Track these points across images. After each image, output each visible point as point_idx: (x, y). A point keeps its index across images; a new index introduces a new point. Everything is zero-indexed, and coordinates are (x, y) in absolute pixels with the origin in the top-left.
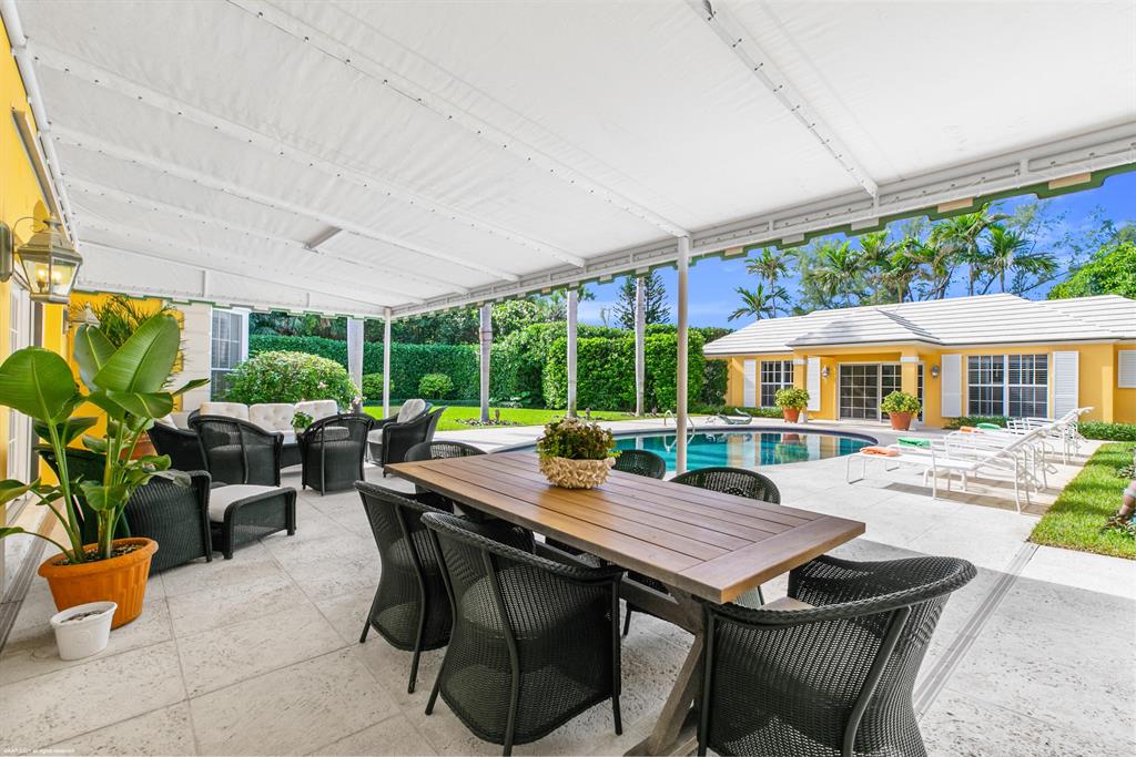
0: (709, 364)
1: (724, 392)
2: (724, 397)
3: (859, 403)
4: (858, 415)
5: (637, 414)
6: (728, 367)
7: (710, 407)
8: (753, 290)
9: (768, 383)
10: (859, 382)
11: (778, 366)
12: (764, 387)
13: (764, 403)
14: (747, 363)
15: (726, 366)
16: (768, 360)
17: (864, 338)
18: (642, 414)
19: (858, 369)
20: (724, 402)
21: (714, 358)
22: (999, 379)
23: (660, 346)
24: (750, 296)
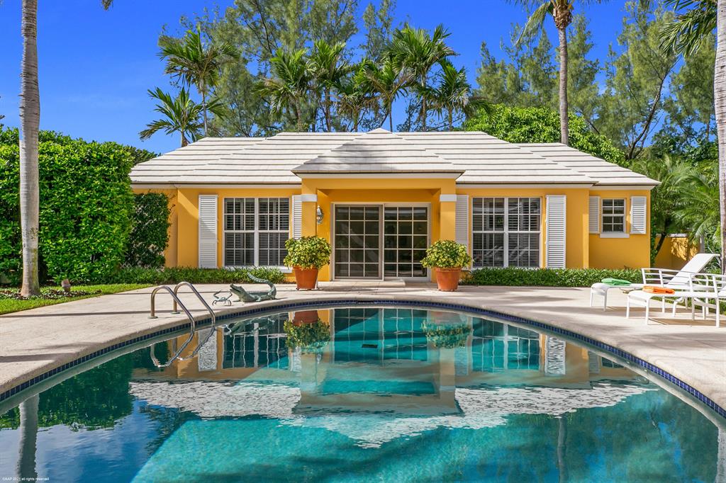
0: (138, 198)
1: (162, 244)
2: (163, 254)
3: (357, 256)
4: (356, 273)
5: (24, 291)
6: (169, 206)
7: (147, 272)
8: (174, 95)
9: (234, 231)
10: (357, 228)
11: (250, 206)
12: (229, 237)
13: (229, 261)
14: (202, 200)
15: (166, 204)
16: (234, 196)
17: (399, 167)
18: (34, 292)
19: (357, 212)
20: (163, 261)
21: (144, 190)
22: (500, 226)
23: (51, 164)
24: (170, 104)
